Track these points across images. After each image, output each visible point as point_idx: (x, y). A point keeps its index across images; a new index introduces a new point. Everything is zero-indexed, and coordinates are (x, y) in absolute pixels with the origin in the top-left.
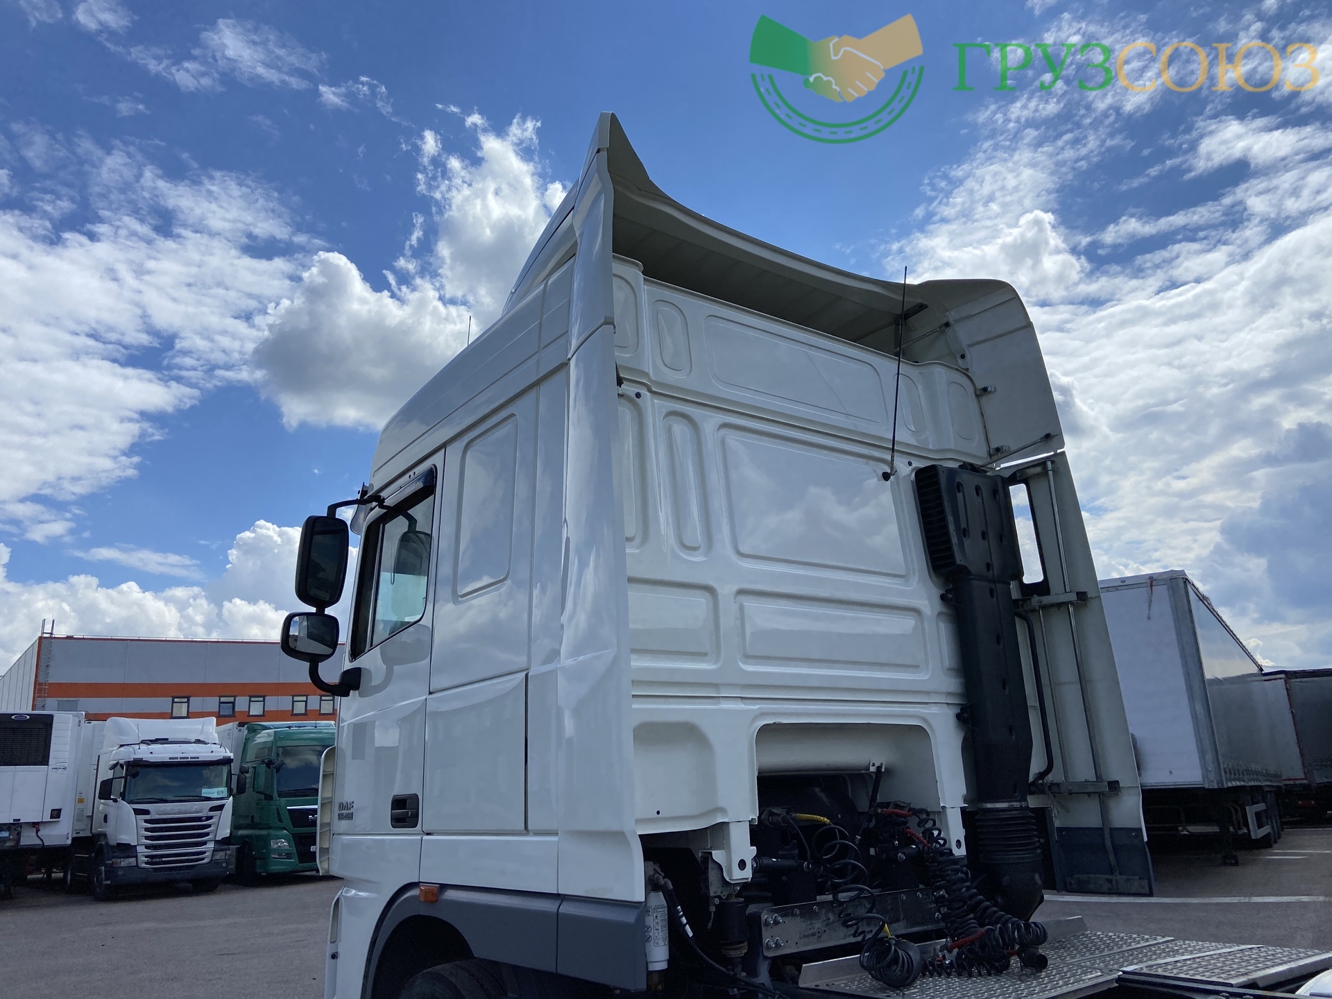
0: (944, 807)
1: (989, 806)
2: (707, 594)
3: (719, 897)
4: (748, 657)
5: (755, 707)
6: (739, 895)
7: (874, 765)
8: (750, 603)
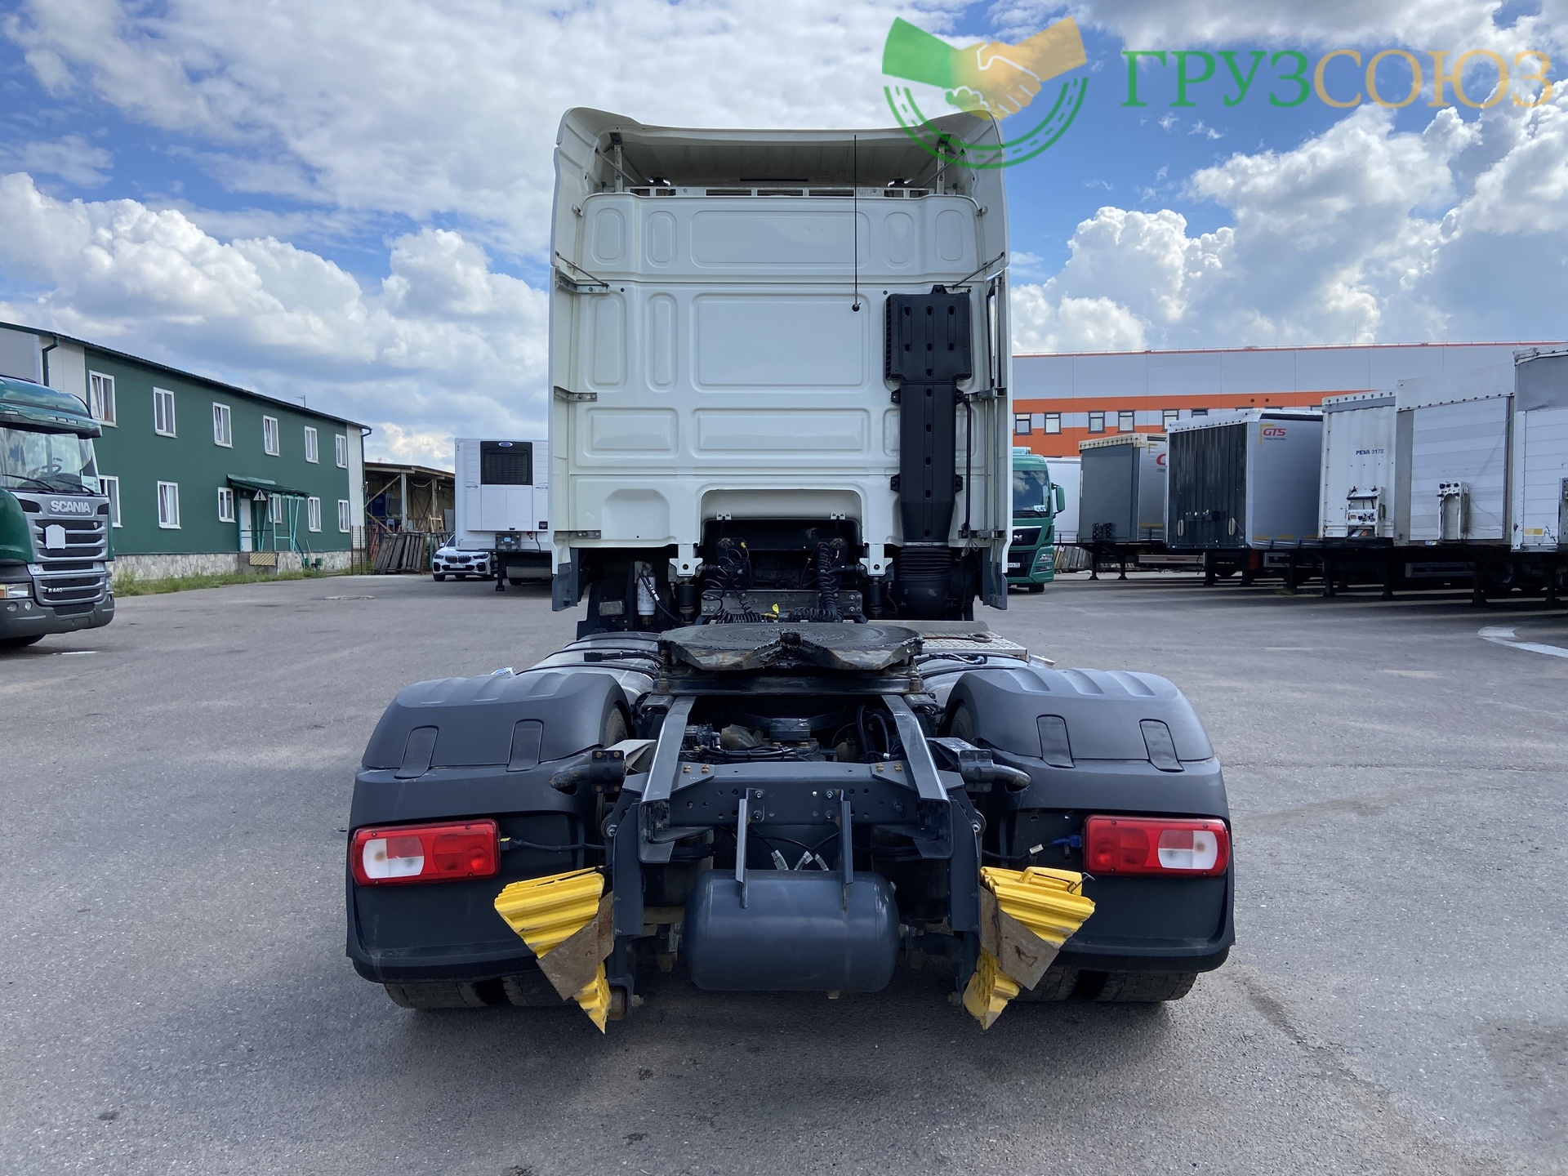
0: (867, 545)
1: (909, 544)
2: (672, 413)
3: (675, 583)
4: (702, 450)
5: (704, 480)
6: (691, 582)
7: (834, 515)
8: (703, 416)
